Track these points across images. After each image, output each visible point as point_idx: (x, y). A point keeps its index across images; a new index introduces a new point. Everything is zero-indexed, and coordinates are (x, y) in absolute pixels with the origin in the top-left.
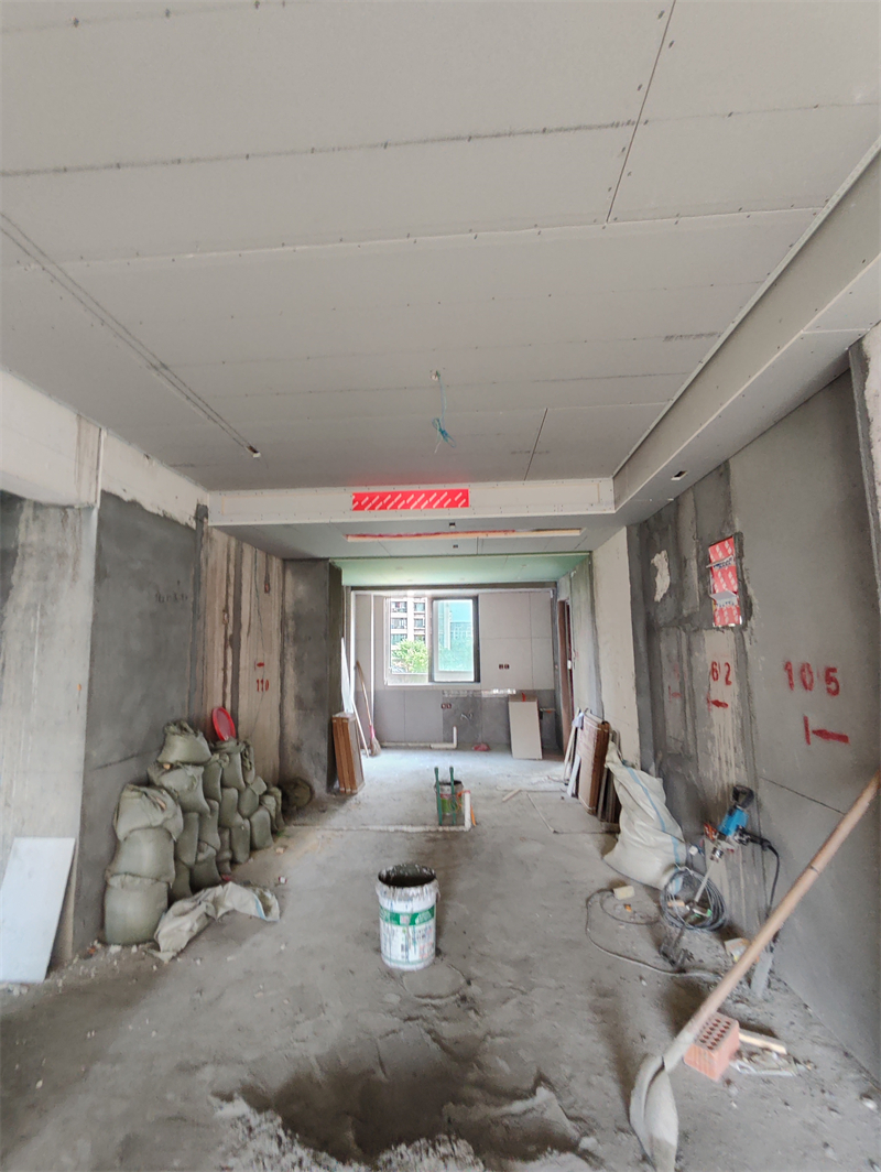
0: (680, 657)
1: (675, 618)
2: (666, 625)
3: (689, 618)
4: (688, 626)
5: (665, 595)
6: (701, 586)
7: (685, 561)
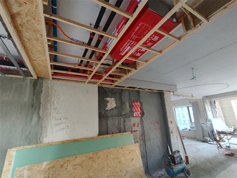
0: (119, 124)
1: (118, 114)
2: (112, 116)
3: (125, 115)
4: (124, 116)
5: (112, 109)
6: (130, 109)
7: (124, 103)
